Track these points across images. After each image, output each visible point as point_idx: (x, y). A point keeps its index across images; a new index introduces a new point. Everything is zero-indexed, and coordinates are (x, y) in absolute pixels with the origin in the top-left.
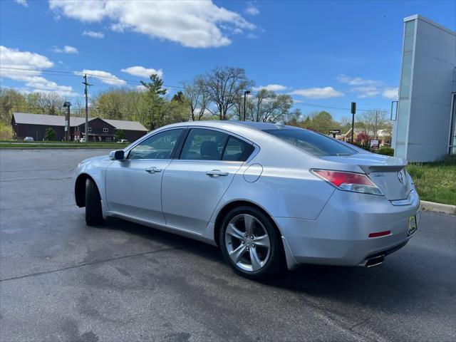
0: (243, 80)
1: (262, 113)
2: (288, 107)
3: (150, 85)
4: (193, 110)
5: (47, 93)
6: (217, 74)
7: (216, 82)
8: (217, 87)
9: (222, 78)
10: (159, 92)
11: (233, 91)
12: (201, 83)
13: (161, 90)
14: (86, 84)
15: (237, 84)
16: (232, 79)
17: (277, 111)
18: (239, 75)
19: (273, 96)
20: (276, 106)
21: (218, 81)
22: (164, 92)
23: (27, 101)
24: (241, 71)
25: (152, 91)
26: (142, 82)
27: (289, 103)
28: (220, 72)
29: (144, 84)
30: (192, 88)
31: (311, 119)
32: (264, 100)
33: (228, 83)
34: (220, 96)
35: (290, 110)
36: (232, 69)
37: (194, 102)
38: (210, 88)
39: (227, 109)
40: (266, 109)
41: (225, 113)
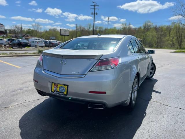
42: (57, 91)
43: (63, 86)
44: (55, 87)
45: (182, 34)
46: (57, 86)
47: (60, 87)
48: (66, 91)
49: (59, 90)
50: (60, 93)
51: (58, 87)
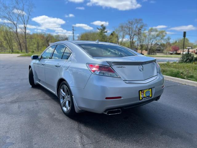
0: (142, 24)
1: (151, 39)
2: (164, 36)
3: (101, 29)
4: (118, 39)
5: (62, 34)
6: (129, 23)
7: (129, 26)
8: (129, 29)
9: (132, 24)
10: (104, 32)
11: (137, 29)
12: (122, 27)
13: (105, 31)
14: (73, 30)
15: (139, 26)
16: (136, 24)
17: (158, 38)
18: (140, 22)
19: (156, 31)
20: (158, 36)
21: (130, 25)
22: (106, 32)
23: (55, 38)
24: (140, 20)
25: (102, 32)
26: (97, 28)
27: (164, 34)
28: (131, 21)
29: (98, 29)
30: (118, 29)
31: (177, 42)
32: (152, 33)
33: (135, 26)
34: (131, 32)
35: (165, 38)
36: (136, 20)
37: (119, 36)
38: (126, 29)
39: (133, 38)
40: (153, 37)
41: (133, 40)
42: (145, 97)
43: (148, 90)
44: (142, 94)
45: (11, 38)
46: (143, 93)
47: (146, 92)
48: (151, 94)
49: (146, 95)
50: (147, 98)
51: (145, 93)
